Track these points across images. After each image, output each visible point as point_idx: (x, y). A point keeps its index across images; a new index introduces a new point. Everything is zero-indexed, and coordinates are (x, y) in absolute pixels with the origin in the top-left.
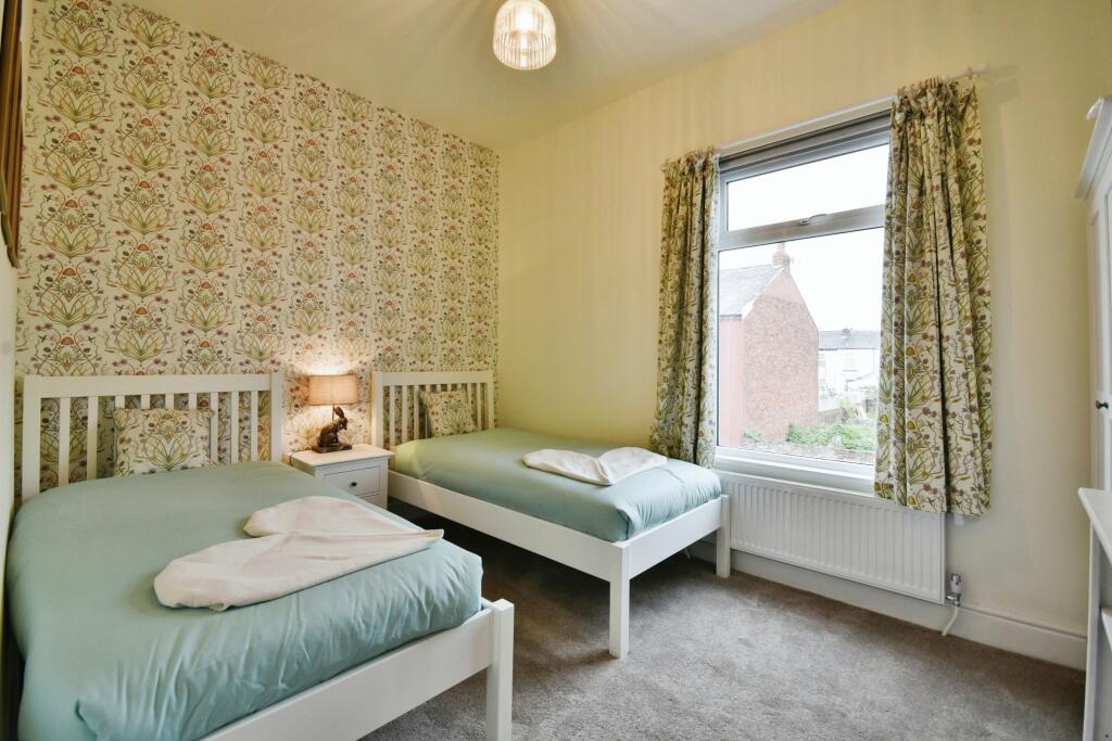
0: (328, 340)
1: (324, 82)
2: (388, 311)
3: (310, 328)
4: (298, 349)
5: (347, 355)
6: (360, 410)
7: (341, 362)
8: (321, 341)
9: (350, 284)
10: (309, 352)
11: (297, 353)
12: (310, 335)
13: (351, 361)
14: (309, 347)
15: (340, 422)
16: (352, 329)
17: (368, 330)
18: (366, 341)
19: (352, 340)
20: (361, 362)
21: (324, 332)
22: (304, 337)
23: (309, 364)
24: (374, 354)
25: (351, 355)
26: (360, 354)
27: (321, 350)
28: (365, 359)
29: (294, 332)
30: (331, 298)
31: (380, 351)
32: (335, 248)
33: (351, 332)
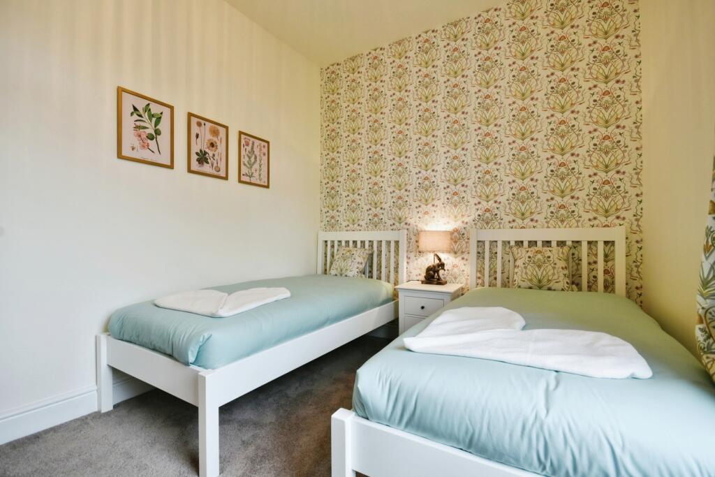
0: (439, 208)
1: (432, 29)
2: (486, 179)
3: (427, 201)
4: (420, 215)
5: (452, 217)
6: (463, 259)
7: (448, 223)
8: (434, 208)
9: (455, 164)
10: (427, 216)
11: (419, 218)
12: (426, 205)
13: (456, 221)
14: (426, 213)
15: (439, 266)
16: (456, 198)
17: (468, 196)
18: (467, 206)
19: (455, 206)
20: (463, 222)
21: (436, 202)
22: (423, 206)
23: (427, 224)
24: (474, 215)
25: (456, 217)
26: (462, 216)
27: (434, 214)
28: (466, 219)
29: (417, 204)
30: (440, 178)
31: (479, 212)
32: (443, 142)
33: (455, 200)
